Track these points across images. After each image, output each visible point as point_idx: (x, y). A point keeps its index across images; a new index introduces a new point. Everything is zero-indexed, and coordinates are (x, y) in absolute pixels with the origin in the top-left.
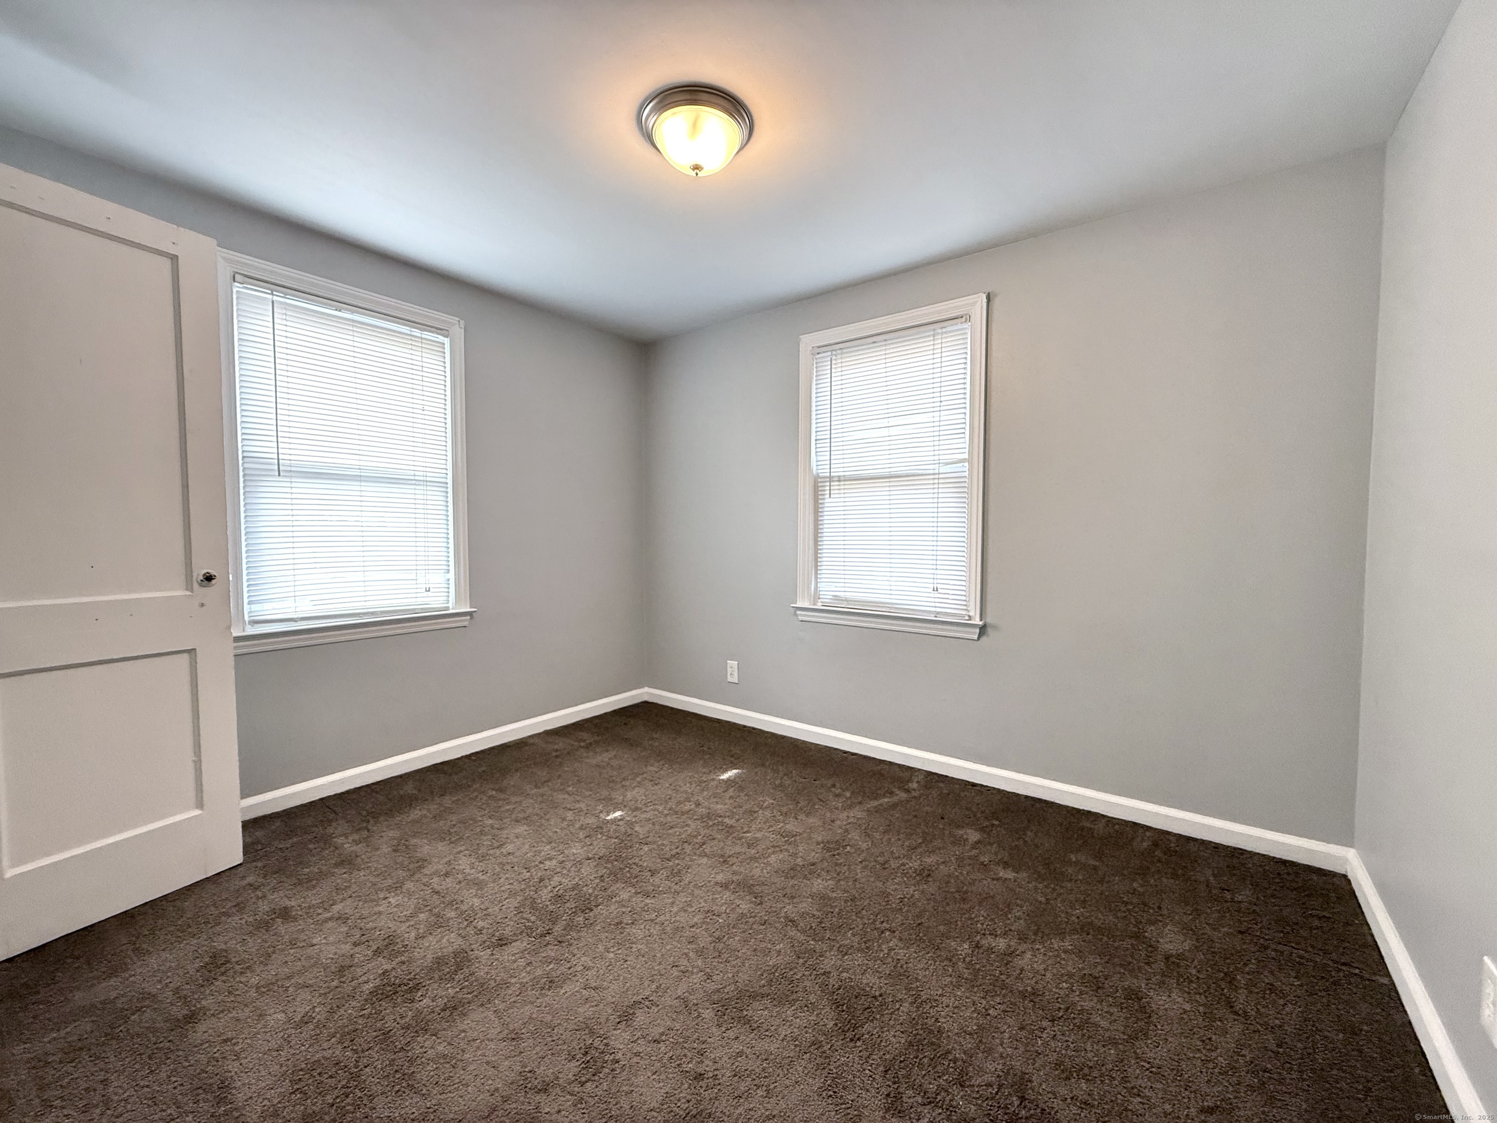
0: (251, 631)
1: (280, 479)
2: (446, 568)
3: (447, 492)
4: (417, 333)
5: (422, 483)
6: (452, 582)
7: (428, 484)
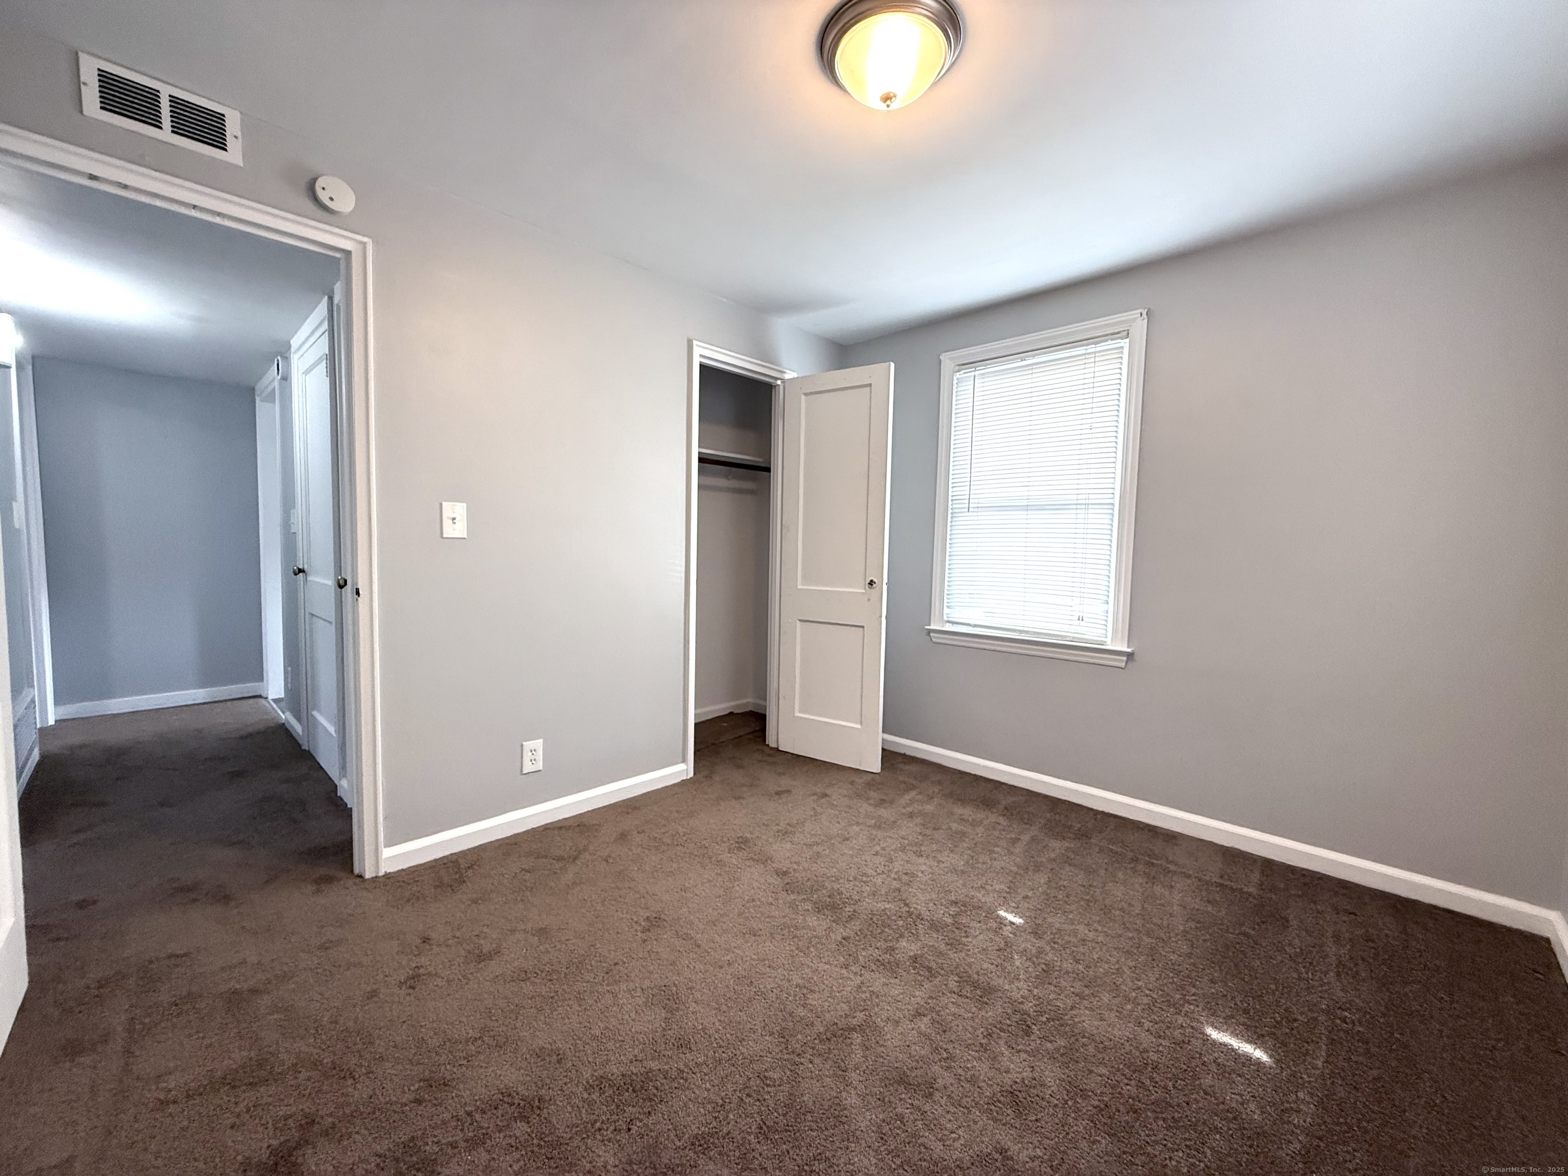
0: (948, 627)
1: (970, 514)
2: (1106, 598)
3: (1113, 515)
4: (1091, 349)
5: (1084, 506)
6: (1111, 615)
7: (1090, 506)
